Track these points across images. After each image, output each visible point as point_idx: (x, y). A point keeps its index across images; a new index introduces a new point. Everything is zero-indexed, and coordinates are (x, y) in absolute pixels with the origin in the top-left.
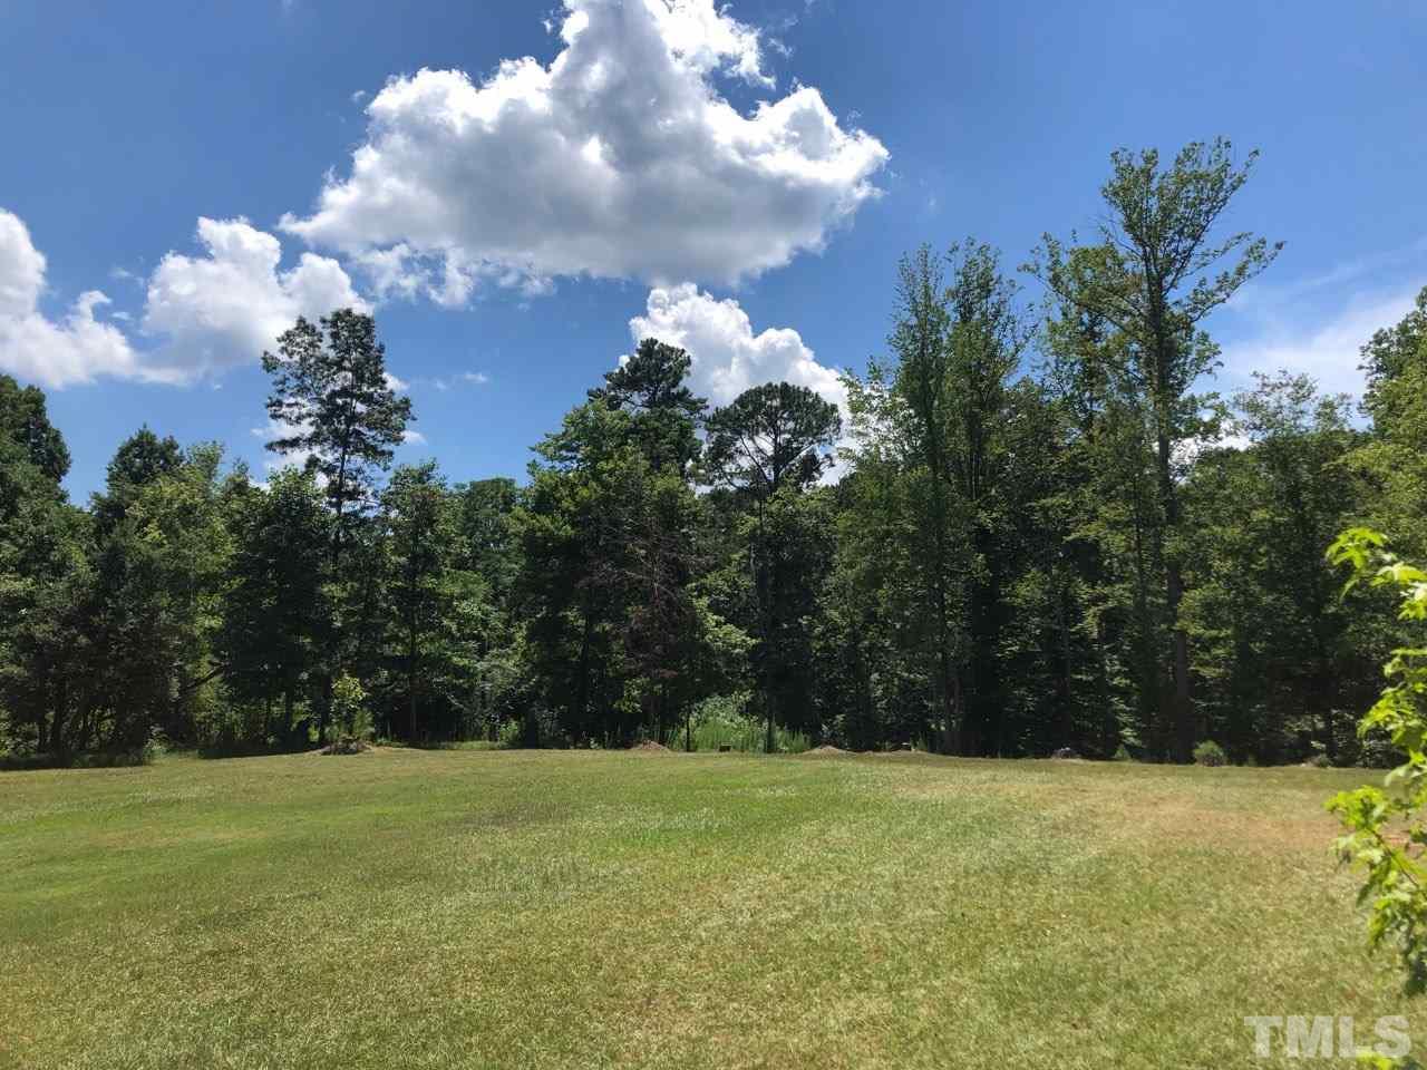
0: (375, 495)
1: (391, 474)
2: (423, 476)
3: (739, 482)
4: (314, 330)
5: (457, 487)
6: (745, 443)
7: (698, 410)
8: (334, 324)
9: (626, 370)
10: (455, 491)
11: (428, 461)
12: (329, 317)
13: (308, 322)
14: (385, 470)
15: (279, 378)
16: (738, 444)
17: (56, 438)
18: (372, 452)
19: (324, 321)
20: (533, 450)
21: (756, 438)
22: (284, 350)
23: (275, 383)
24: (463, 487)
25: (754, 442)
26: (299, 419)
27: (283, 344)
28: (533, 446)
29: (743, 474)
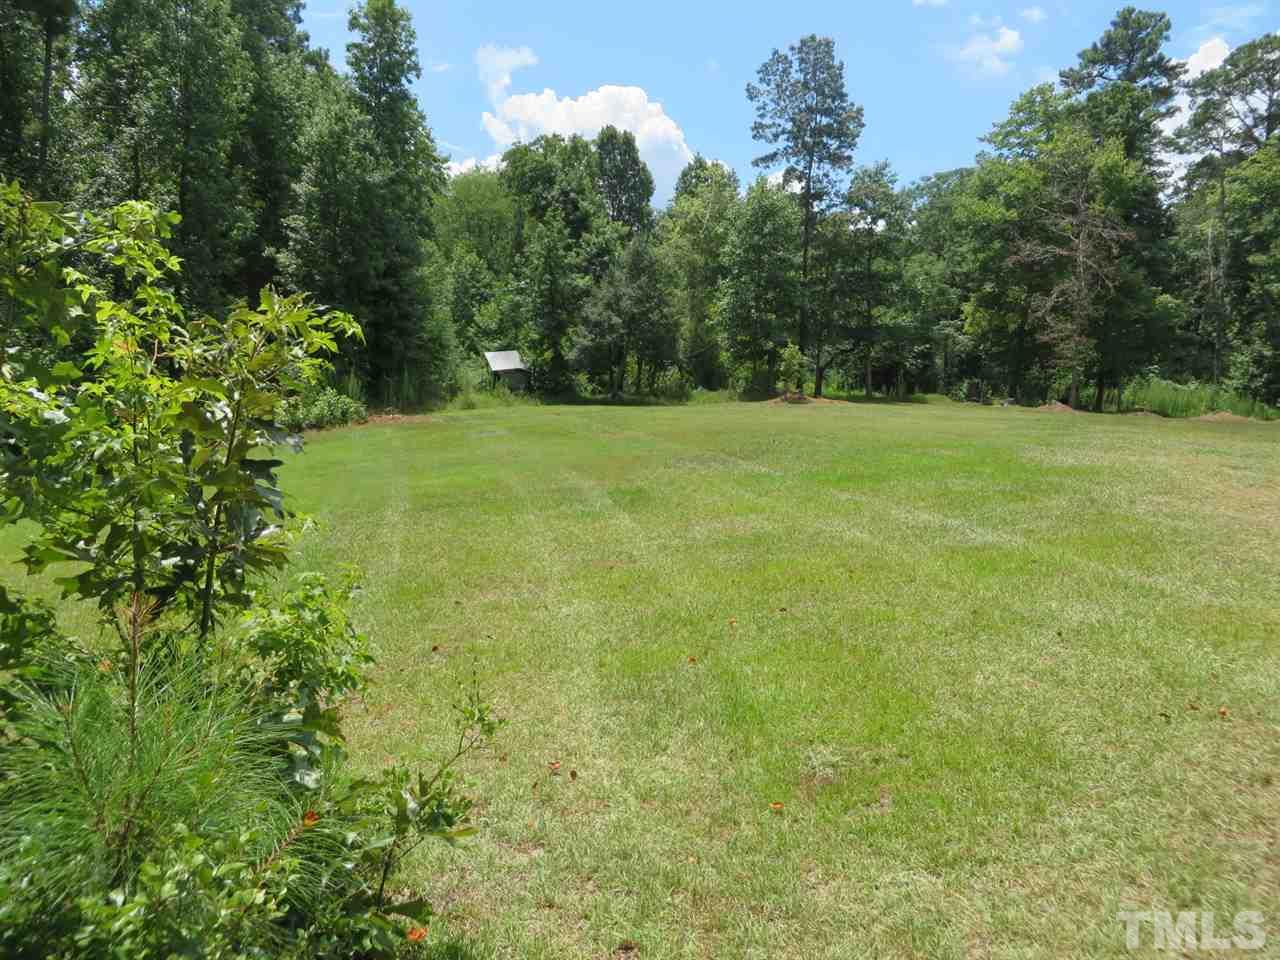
0: (836, 195)
1: (852, 176)
2: (878, 174)
3: (1227, 147)
4: (786, 58)
5: (923, 179)
6: (1236, 104)
7: (1177, 75)
8: (800, 50)
9: (1099, 45)
10: (922, 184)
11: (882, 161)
12: (797, 44)
13: (781, 53)
14: (848, 173)
15: (761, 104)
16: (1228, 107)
17: (644, 169)
18: (837, 160)
19: (792, 49)
20: (982, 140)
21: (1249, 98)
22: (762, 80)
23: (758, 109)
24: (929, 179)
25: (1247, 102)
26: (776, 136)
27: (761, 75)
28: (982, 136)
29: (1234, 137)
